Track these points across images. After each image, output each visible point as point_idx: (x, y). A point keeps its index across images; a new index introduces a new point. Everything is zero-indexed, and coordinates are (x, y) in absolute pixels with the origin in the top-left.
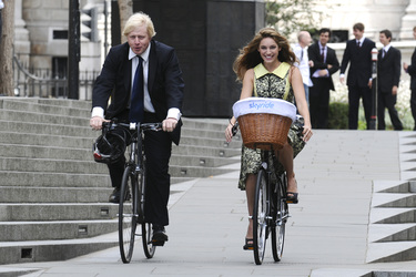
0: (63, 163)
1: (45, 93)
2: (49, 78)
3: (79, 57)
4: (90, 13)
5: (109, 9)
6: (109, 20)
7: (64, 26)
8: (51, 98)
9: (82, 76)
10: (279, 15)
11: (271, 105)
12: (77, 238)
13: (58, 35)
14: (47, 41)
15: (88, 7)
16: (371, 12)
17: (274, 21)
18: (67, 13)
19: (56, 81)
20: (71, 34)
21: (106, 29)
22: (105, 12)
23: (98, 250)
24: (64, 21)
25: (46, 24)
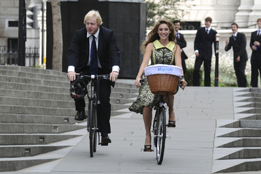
0: (15, 107)
1: (3, 62)
2: (6, 52)
3: (26, 38)
4: (32, 10)
5: (45, 8)
6: (45, 15)
7: (16, 18)
8: (6, 65)
9: (27, 51)
10: (155, 12)
11: (171, 69)
12: (24, 156)
13: (11, 24)
14: (4, 28)
15: (31, 6)
16: (215, 10)
17: (152, 15)
18: (18, 10)
19: (10, 54)
20: (20, 24)
21: (43, 20)
22: (42, 10)
23: (37, 164)
24: (16, 15)
25: (3, 17)
